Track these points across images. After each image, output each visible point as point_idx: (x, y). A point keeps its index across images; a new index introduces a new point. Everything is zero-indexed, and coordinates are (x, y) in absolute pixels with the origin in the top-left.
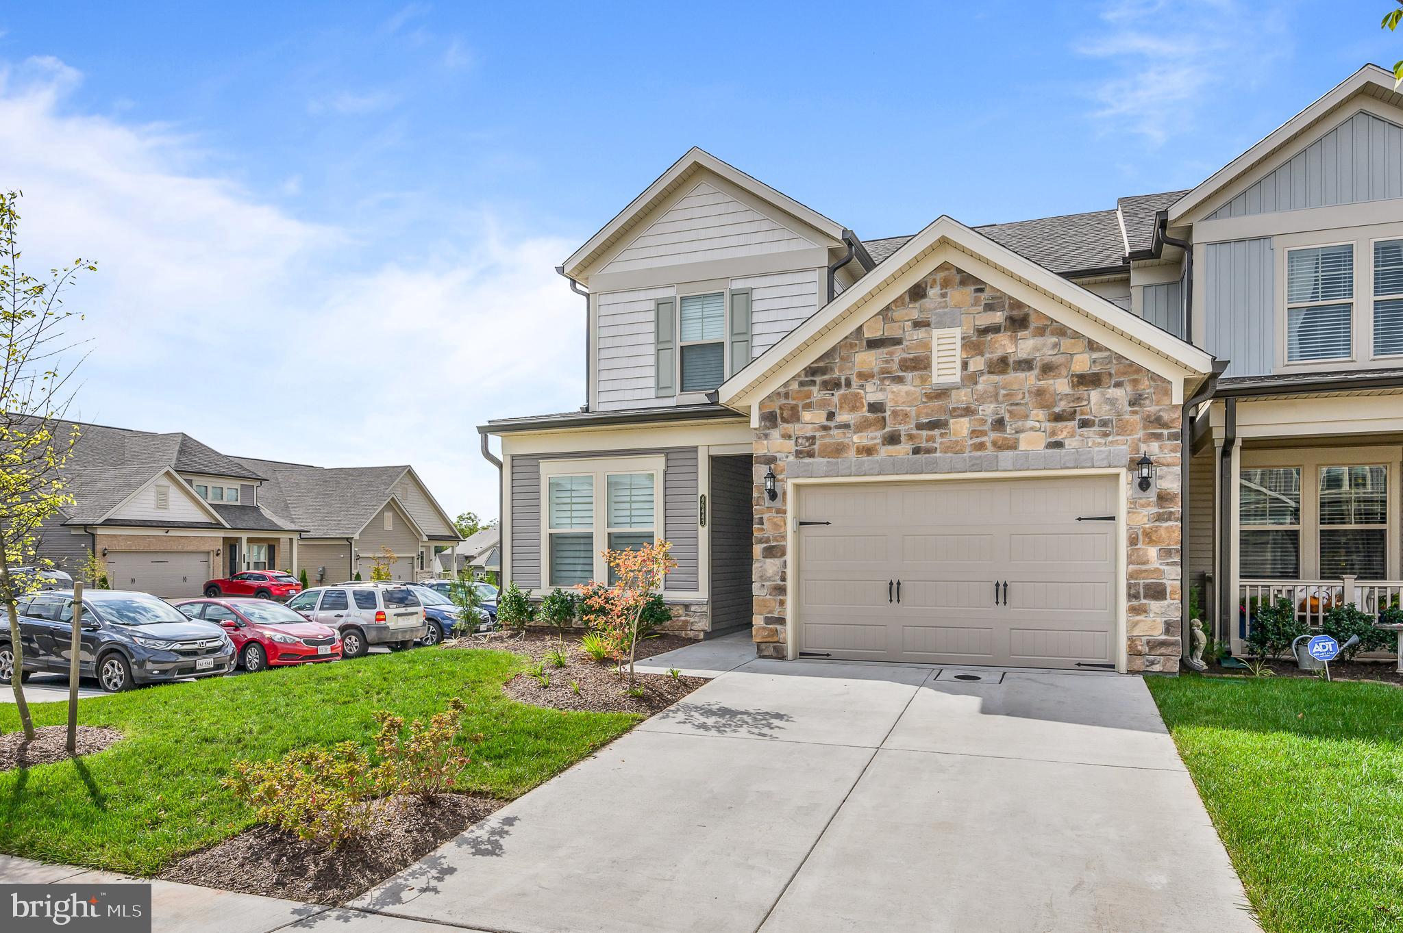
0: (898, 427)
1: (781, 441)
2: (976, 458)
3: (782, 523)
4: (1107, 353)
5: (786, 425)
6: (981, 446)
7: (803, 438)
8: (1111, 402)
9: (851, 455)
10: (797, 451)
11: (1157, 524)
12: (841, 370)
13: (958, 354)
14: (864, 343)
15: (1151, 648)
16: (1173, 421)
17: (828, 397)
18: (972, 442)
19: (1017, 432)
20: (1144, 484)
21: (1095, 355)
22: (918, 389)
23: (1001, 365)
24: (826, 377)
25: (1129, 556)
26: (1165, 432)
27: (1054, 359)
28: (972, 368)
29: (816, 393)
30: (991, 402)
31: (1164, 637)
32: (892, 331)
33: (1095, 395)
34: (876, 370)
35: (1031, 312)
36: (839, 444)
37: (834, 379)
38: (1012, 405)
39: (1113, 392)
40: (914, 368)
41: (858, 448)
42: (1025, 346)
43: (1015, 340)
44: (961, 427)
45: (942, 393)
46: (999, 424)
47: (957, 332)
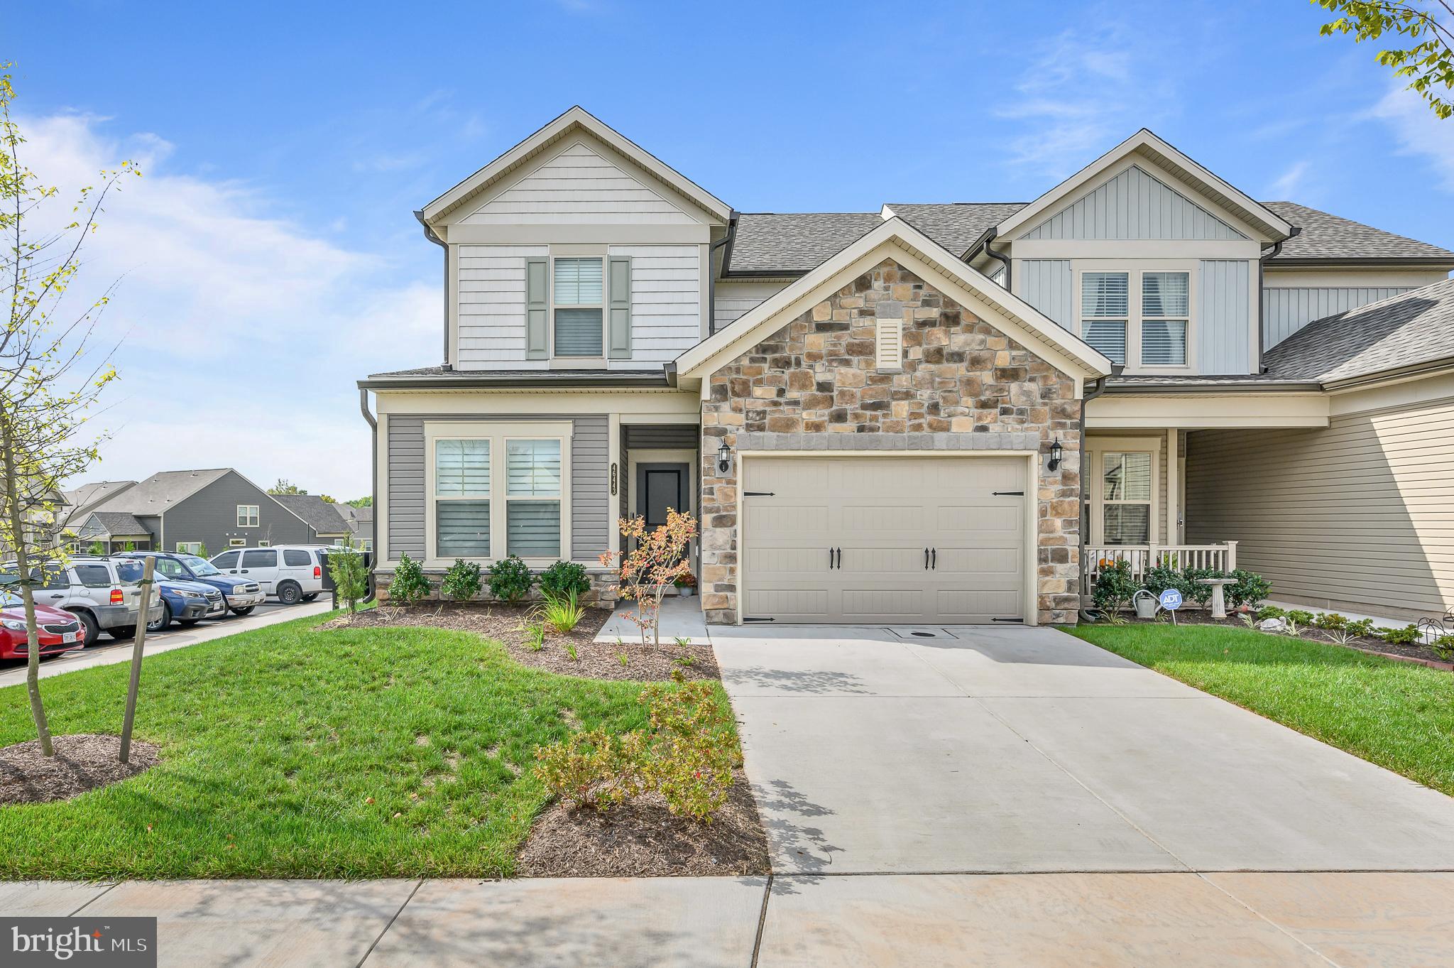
0: (844, 406)
1: (732, 414)
2: (915, 438)
3: (733, 494)
4: (1024, 352)
5: (737, 399)
6: (918, 427)
7: (754, 412)
8: (1028, 394)
9: (801, 429)
10: (747, 424)
11: (1062, 499)
12: (791, 350)
13: (900, 344)
14: (814, 326)
15: (1057, 604)
16: (1074, 413)
17: (778, 374)
18: (911, 423)
19: (949, 416)
20: (1053, 465)
21: (1014, 353)
22: (863, 373)
23: (937, 355)
24: (777, 355)
25: (1040, 526)
26: (1068, 422)
27: (982, 353)
28: (911, 356)
29: (767, 370)
30: (928, 388)
31: (1066, 594)
32: (840, 317)
33: (1014, 387)
34: (824, 352)
35: (962, 311)
36: (788, 419)
37: (784, 357)
38: (945, 391)
39: (1029, 386)
40: (860, 353)
41: (807, 424)
42: (957, 340)
43: (948, 333)
44: (901, 409)
45: (885, 377)
46: (934, 408)
47: (899, 323)
